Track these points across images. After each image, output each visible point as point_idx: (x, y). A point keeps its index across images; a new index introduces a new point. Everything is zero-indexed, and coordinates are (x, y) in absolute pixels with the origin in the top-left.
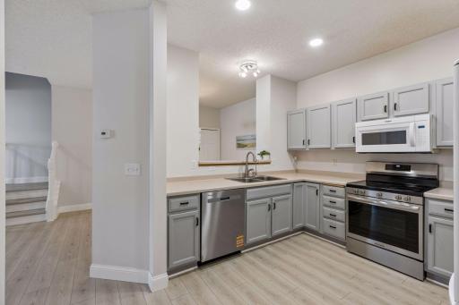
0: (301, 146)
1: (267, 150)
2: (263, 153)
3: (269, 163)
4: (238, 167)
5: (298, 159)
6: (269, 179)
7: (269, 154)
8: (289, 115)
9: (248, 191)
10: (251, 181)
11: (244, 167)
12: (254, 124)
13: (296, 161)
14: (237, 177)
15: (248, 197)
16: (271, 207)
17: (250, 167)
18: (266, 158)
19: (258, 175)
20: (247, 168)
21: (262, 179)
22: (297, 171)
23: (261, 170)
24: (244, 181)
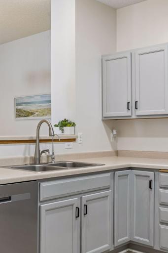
0: (124, 113)
1: (71, 119)
2: (64, 124)
3: (74, 140)
4: (22, 146)
5: (119, 134)
6: (75, 165)
7: (74, 125)
8: (104, 62)
9: (43, 185)
10: (45, 169)
11: (33, 146)
12: (47, 75)
13: (115, 137)
14: (21, 163)
15: (43, 195)
16: (81, 212)
17: (43, 146)
18: (68, 132)
19: (57, 160)
20: (38, 148)
21: (64, 165)
22: (117, 153)
23: (61, 151)
24: (33, 169)
